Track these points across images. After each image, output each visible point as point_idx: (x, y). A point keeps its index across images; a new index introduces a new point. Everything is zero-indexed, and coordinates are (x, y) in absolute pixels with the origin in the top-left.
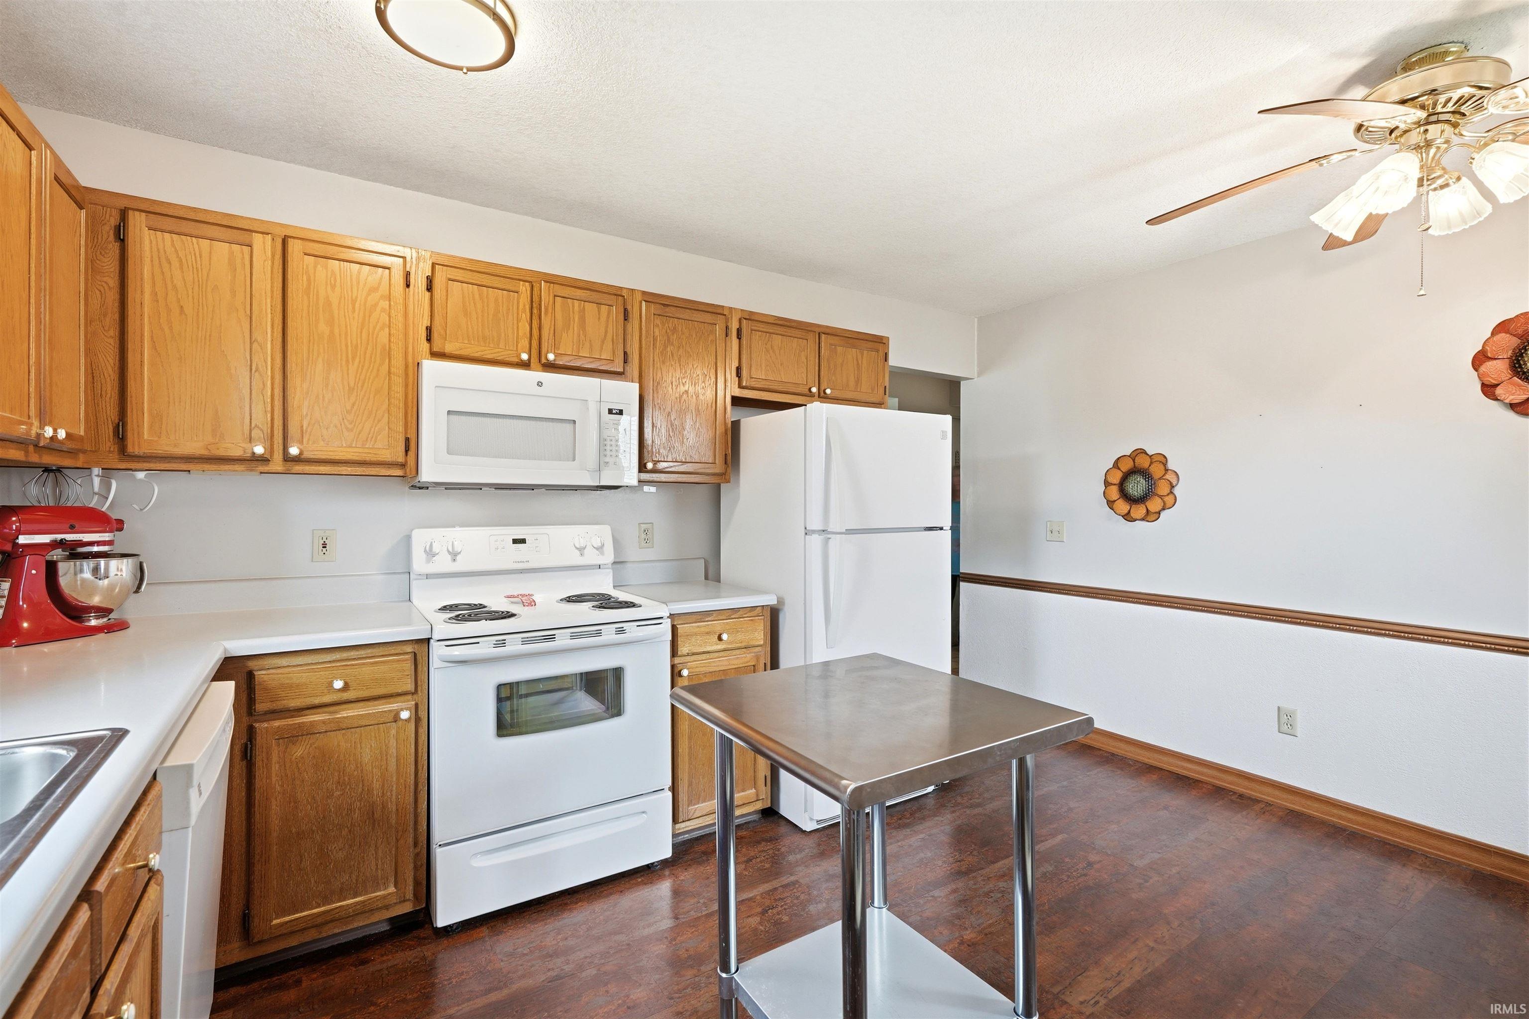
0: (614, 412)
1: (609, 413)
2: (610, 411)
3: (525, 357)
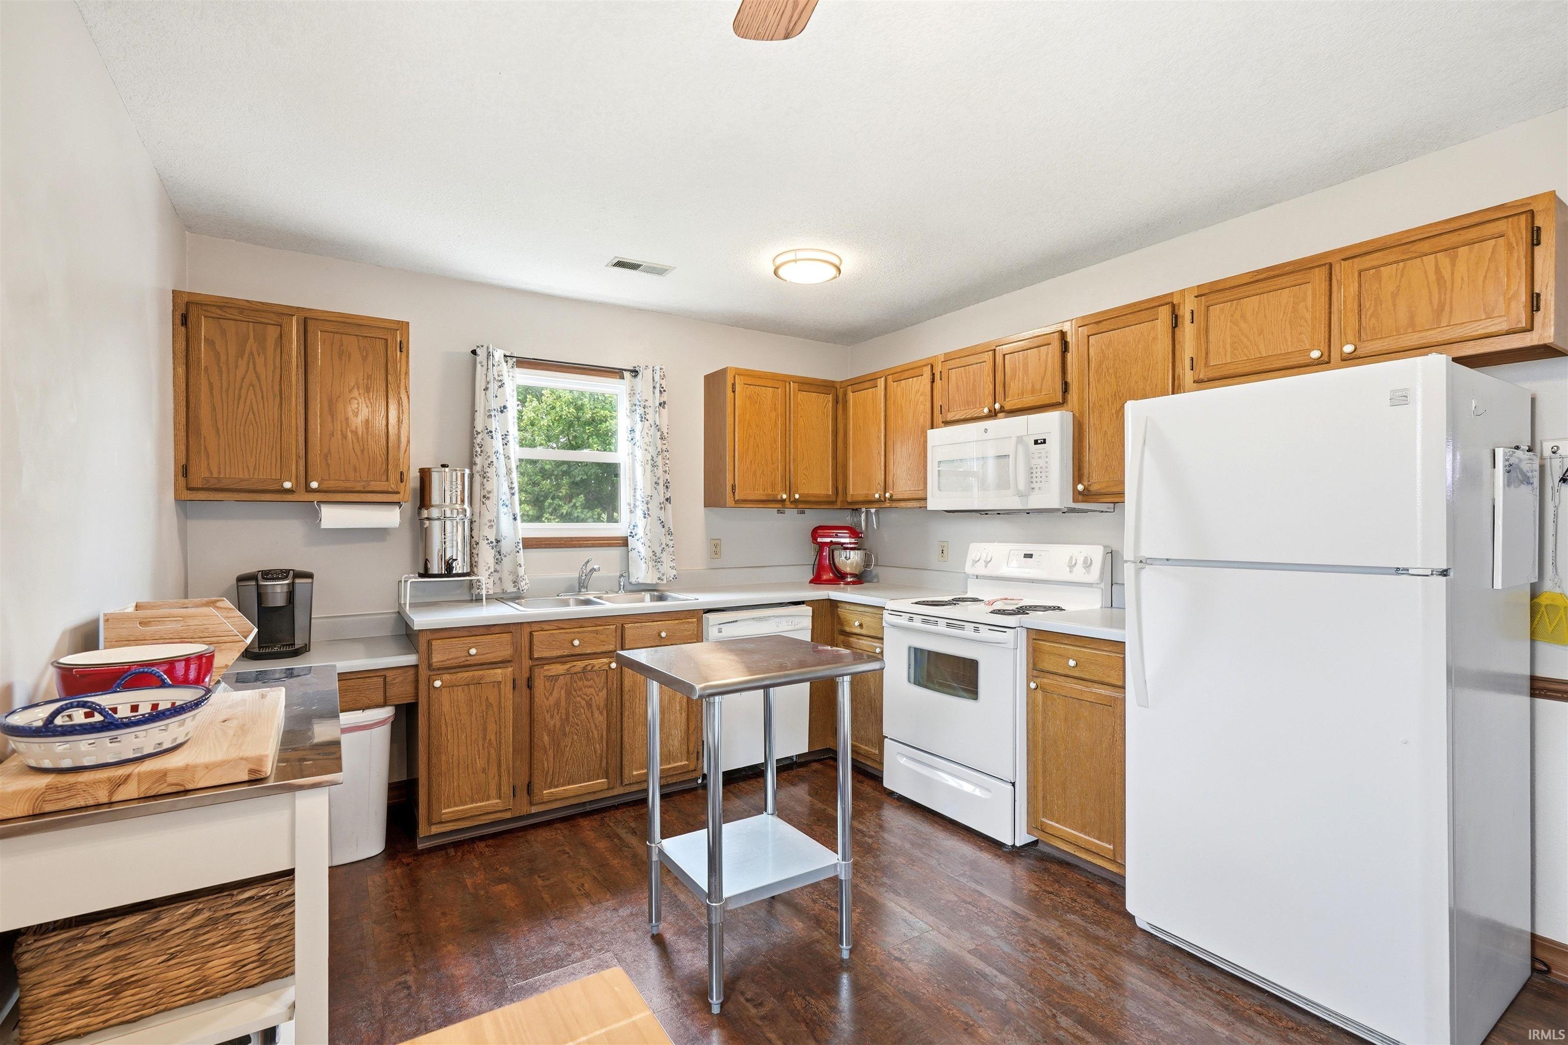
0: (1039, 442)
1: (1035, 444)
2: (1036, 442)
3: (986, 410)
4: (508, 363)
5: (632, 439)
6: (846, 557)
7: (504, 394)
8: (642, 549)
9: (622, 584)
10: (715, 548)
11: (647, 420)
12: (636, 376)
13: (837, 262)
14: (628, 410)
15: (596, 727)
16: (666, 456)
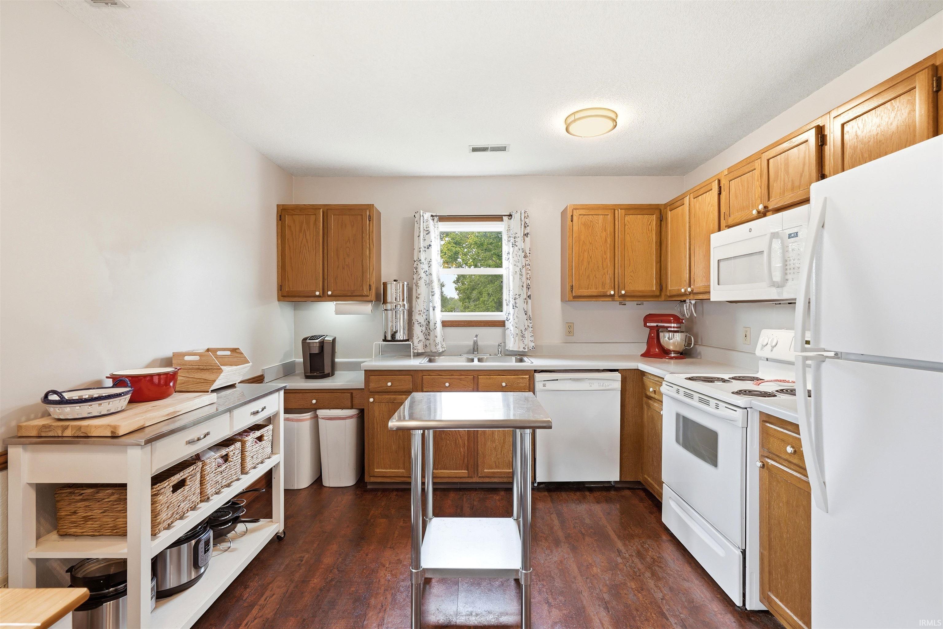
3: (754, 212)
4: (435, 220)
5: (508, 259)
6: (669, 338)
7: (430, 238)
8: (512, 328)
9: (500, 350)
10: (570, 329)
11: (517, 246)
12: (511, 219)
13: (613, 116)
14: (506, 240)
15: (461, 437)
16: (528, 268)
